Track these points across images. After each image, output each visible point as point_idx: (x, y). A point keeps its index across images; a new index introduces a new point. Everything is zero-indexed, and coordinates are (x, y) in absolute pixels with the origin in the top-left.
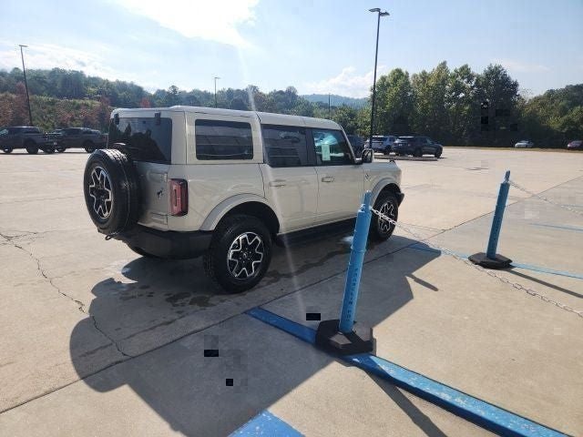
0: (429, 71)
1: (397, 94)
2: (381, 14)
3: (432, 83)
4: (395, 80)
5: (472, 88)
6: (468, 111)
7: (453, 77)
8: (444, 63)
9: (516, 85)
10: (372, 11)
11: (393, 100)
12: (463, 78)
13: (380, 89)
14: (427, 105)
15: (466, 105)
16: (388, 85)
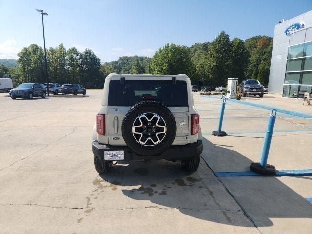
0: (54, 48)
1: (37, 59)
2: (43, 14)
3: (57, 54)
4: (34, 51)
5: (79, 59)
6: (79, 71)
7: (69, 53)
8: (62, 45)
9: (99, 60)
10: (38, 10)
11: (35, 62)
12: (74, 54)
13: (25, 55)
14: (56, 66)
15: (77, 67)
16: (30, 53)
